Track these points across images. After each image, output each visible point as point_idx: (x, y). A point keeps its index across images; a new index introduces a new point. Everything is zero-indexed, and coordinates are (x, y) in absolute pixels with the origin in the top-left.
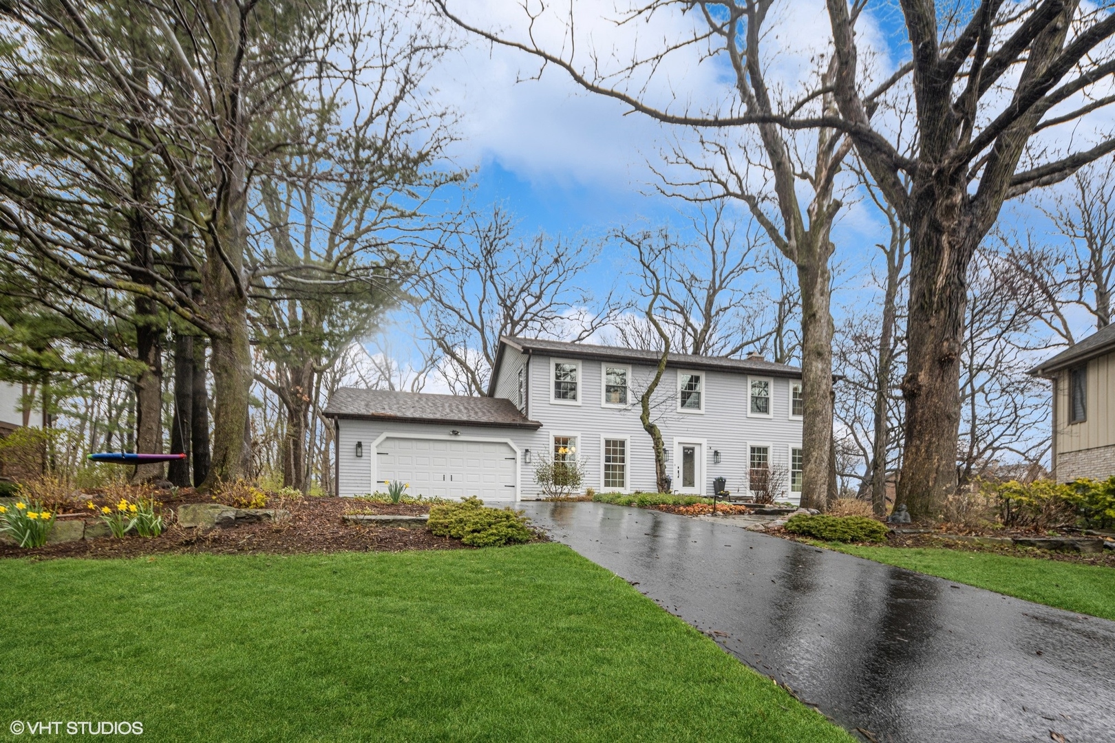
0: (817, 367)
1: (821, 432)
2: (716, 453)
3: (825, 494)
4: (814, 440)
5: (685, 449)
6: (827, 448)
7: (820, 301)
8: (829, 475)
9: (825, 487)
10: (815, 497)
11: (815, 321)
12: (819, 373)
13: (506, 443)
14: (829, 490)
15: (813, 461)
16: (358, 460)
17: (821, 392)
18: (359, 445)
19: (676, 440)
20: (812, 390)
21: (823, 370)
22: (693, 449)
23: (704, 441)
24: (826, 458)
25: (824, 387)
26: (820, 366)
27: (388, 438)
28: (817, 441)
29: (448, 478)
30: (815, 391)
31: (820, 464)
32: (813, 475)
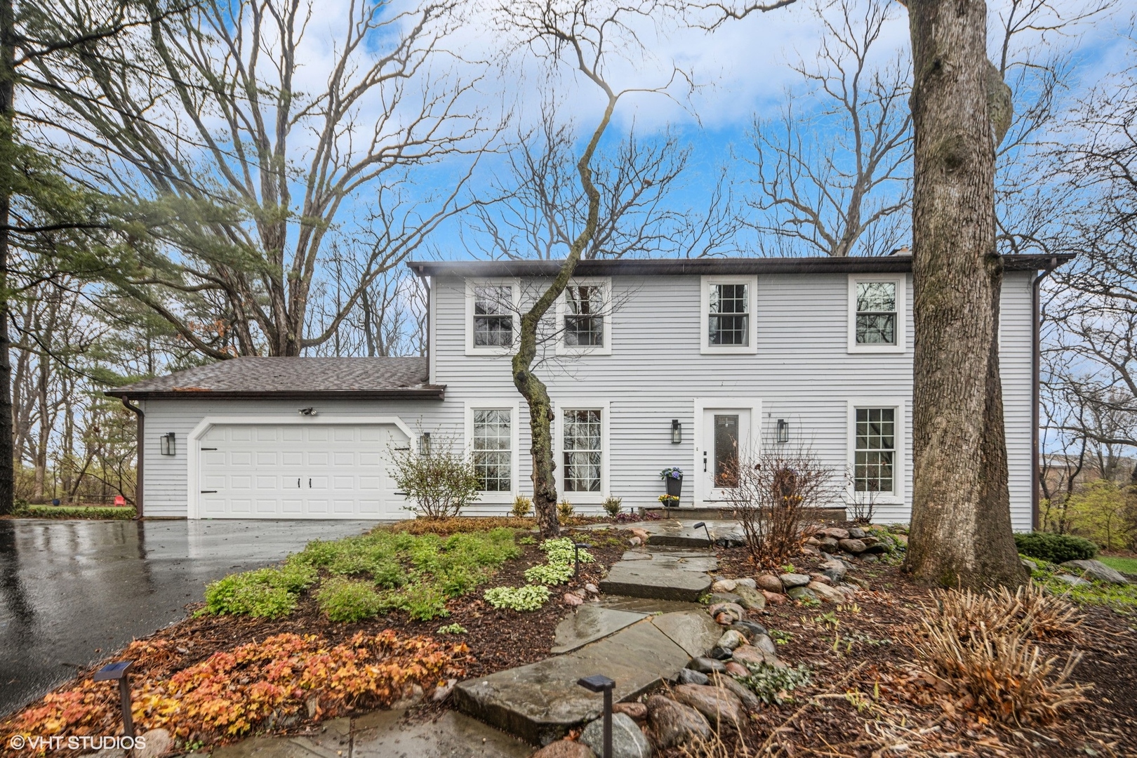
0: (947, 198)
1: (957, 364)
2: (782, 424)
3: (971, 526)
4: (938, 385)
5: (717, 419)
6: (976, 403)
7: (956, 30)
8: (983, 474)
9: (971, 508)
10: (940, 534)
11: (942, 83)
12: (953, 211)
13: (393, 425)
14: (981, 516)
15: (934, 440)
16: (170, 461)
17: (959, 260)
18: (171, 437)
19: (700, 404)
20: (934, 257)
21: (963, 203)
22: (735, 418)
23: (757, 404)
24: (973, 433)
25: (967, 245)
26: (955, 193)
27: (214, 426)
28: (947, 388)
29: (305, 483)
30: (943, 260)
31: (956, 447)
32: (936, 475)
